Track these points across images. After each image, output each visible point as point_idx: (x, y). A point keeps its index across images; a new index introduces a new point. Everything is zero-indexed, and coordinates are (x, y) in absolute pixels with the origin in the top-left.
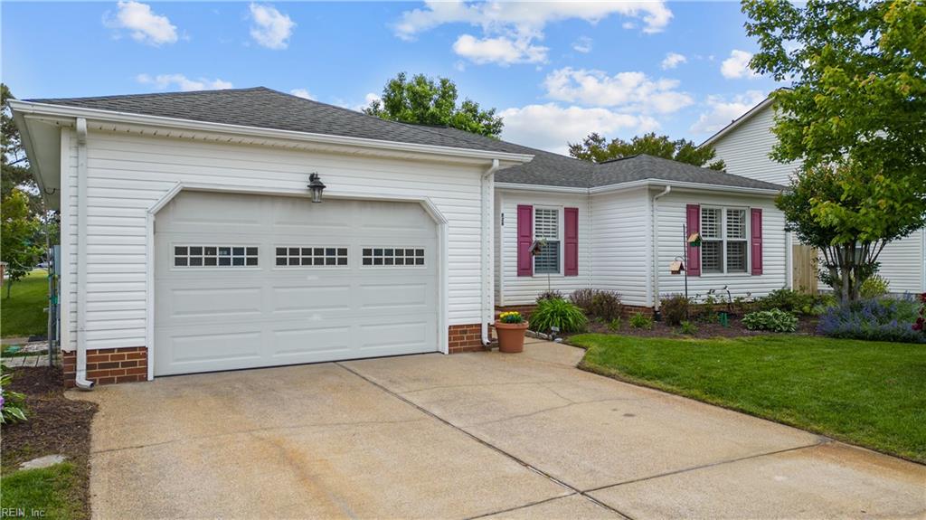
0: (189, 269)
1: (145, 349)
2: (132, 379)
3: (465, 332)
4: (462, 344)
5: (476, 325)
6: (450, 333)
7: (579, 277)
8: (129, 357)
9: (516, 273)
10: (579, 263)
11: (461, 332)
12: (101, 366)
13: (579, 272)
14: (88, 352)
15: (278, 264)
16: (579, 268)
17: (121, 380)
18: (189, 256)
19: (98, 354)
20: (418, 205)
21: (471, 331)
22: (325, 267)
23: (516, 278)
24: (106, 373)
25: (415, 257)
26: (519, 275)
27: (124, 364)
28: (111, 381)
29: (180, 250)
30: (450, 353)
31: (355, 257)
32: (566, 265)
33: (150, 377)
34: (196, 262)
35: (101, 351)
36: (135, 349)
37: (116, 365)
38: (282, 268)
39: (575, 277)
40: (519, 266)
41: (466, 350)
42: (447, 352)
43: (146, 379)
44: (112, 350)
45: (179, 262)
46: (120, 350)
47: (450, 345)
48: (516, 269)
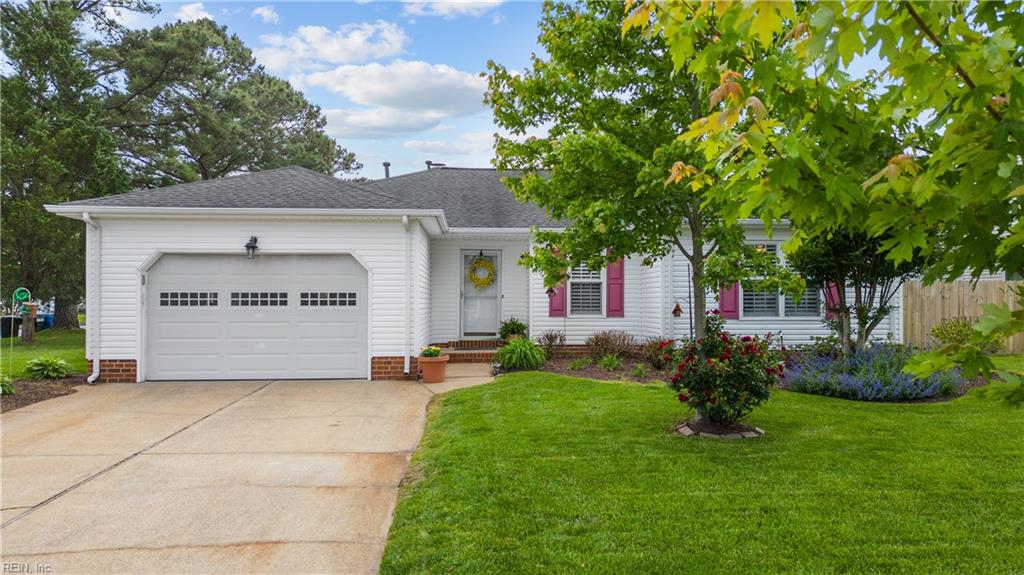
0: (169, 308)
1: (135, 361)
2: (128, 381)
3: (390, 363)
4: (385, 373)
5: (400, 358)
6: (373, 363)
7: (625, 319)
8: (127, 365)
9: (548, 314)
10: (626, 305)
11: (385, 363)
12: (110, 371)
13: (626, 314)
14: (101, 361)
15: (232, 304)
16: (626, 309)
17: (122, 381)
18: (169, 299)
19: (107, 363)
20: (348, 256)
21: (395, 363)
22: (269, 307)
23: (549, 319)
24: (112, 376)
25: (348, 299)
26: (551, 316)
27: (123, 371)
28: (115, 381)
29: (164, 295)
30: (373, 379)
31: (294, 299)
32: (608, 306)
33: (138, 380)
34: (174, 303)
35: (110, 361)
36: (129, 361)
37: (118, 371)
38: (235, 307)
39: (620, 319)
40: (551, 306)
41: (389, 378)
42: (369, 379)
43: (135, 381)
44: (116, 361)
45: (164, 303)
46: (121, 361)
47: (372, 373)
48: (548, 309)
